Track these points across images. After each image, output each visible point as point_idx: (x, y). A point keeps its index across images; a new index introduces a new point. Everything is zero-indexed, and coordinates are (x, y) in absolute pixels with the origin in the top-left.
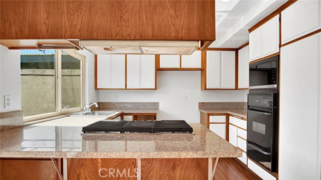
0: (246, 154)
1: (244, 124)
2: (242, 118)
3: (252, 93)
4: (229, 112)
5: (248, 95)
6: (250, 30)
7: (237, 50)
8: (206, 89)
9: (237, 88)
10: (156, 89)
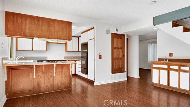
0: (81, 73)
1: (80, 63)
2: (80, 61)
3: (82, 53)
4: (76, 60)
5: (81, 53)
6: (82, 33)
7: (78, 37)
8: (67, 51)
9: (78, 51)
10: (47, 51)
